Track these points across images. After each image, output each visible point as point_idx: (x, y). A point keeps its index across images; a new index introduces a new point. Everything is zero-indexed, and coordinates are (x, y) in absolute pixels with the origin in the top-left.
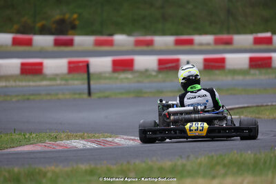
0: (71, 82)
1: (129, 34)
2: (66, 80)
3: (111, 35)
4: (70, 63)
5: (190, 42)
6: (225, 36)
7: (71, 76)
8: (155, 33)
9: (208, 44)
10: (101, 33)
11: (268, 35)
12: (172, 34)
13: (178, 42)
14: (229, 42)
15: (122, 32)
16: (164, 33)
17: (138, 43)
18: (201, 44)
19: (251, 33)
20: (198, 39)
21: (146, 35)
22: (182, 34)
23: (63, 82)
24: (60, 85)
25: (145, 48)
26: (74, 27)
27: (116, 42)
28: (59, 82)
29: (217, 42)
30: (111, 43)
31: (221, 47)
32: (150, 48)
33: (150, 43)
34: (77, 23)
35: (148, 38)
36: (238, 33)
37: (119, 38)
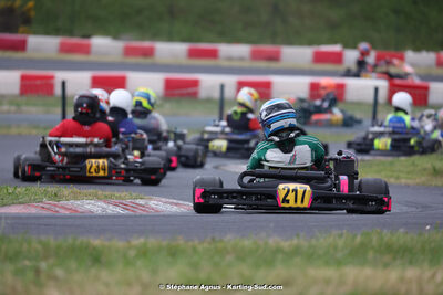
0: (24, 108)
1: (116, 37)
2: (18, 105)
3: (88, 36)
4: (24, 78)
5: (213, 54)
6: (268, 48)
7: (24, 99)
8: (157, 36)
9: (241, 59)
10: (71, 33)
11: (337, 48)
12: (183, 40)
13: (193, 54)
14: (275, 57)
15: (105, 32)
16: (170, 38)
17: (129, 51)
18: (230, 59)
19: (310, 43)
20: (225, 49)
21: (143, 39)
22: (199, 40)
23: (13, 108)
24: (8, 112)
25: (141, 60)
26: (27, 21)
27: (94, 49)
28: (5, 108)
29: (256, 56)
30: (86, 50)
31: (263, 64)
32: (148, 61)
33: (149, 53)
34: (33, 14)
35: (146, 44)
36: (290, 43)
37: (100, 43)
